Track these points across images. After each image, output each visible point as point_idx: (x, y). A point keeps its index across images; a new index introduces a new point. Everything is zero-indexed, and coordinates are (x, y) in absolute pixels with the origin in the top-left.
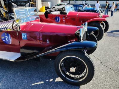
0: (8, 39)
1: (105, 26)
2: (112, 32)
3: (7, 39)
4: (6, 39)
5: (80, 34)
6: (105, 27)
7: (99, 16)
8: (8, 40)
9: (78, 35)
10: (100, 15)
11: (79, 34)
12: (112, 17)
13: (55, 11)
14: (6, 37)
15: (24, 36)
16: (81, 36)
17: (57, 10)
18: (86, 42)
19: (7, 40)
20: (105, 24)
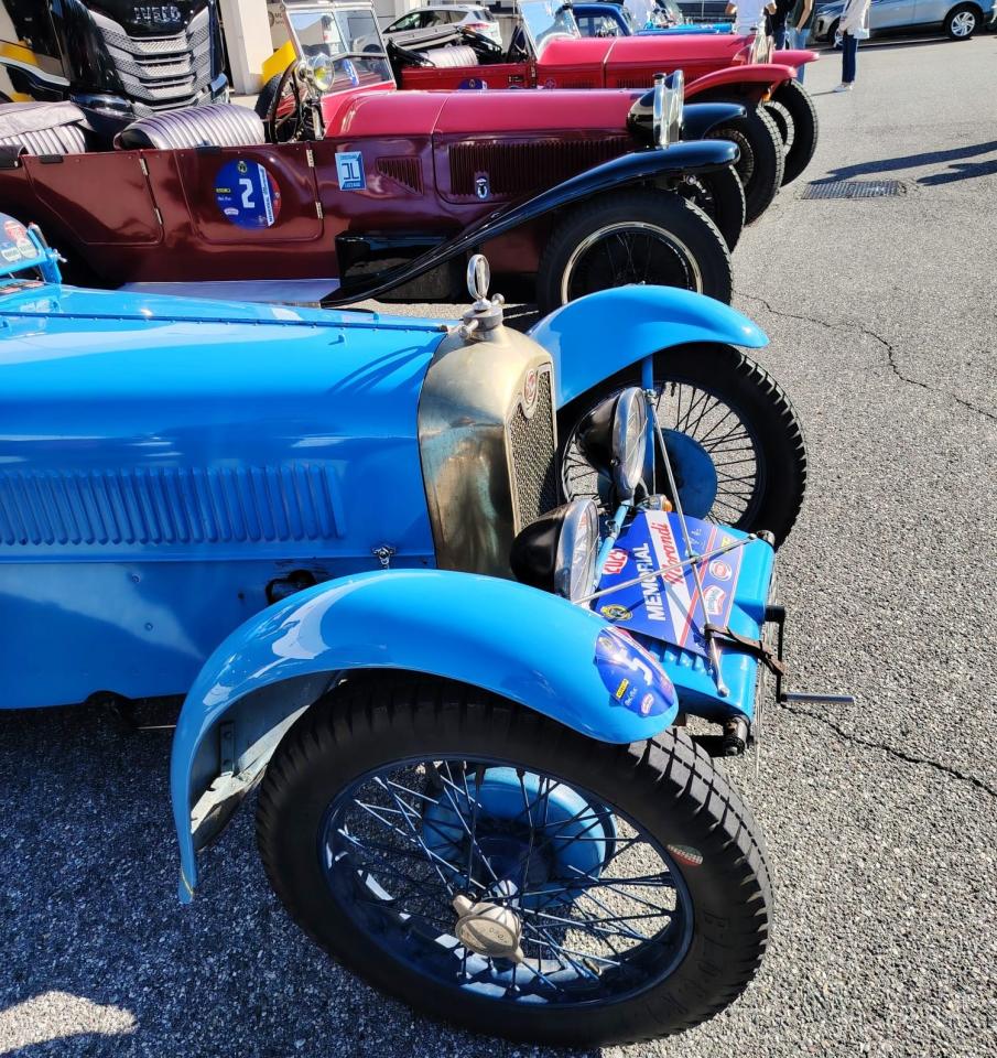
0: (256, 197)
1: (791, 131)
2: (843, 174)
3: (250, 199)
4: (245, 196)
5: (655, 117)
6: (790, 140)
7: (747, 54)
8: (252, 205)
9: (644, 124)
10: (752, 47)
11: (650, 118)
12: (851, 87)
13: (442, 46)
14: (244, 187)
15: (350, 167)
16: (658, 128)
17: (454, 43)
18: (681, 144)
19: (248, 204)
20: (789, 120)
